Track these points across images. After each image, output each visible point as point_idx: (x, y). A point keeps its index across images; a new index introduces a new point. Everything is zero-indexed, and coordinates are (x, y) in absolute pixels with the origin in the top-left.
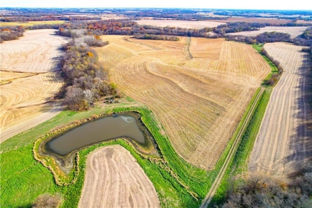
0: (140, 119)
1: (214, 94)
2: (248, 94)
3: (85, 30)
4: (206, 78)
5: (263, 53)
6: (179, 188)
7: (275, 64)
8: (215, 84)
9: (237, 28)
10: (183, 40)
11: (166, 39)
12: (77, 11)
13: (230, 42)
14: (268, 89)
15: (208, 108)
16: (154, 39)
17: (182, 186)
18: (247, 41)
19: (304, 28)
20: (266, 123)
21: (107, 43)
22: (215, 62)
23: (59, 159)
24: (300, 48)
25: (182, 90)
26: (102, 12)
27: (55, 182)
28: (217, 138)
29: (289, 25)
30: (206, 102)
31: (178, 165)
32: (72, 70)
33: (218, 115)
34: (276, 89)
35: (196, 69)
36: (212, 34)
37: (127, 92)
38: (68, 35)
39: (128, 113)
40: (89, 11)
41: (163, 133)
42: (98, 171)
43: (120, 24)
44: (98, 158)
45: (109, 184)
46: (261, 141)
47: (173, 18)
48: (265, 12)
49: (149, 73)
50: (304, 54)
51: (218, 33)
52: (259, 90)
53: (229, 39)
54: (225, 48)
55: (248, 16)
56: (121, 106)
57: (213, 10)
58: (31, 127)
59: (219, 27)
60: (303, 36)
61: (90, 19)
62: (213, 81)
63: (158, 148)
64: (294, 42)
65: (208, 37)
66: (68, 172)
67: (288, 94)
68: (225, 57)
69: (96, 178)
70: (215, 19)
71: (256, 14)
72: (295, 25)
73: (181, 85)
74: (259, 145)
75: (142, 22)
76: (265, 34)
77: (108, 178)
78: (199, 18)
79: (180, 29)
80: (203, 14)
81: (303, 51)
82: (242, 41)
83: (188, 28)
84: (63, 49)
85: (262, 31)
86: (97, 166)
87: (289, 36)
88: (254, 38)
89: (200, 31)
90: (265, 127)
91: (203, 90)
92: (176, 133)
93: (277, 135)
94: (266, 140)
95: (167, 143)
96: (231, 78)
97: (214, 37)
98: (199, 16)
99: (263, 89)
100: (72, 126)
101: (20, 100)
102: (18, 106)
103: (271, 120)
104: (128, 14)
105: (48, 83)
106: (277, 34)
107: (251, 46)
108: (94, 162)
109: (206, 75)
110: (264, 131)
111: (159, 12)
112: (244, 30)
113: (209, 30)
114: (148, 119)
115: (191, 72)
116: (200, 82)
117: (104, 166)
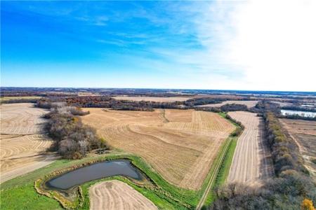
0: (131, 163)
1: (192, 143)
2: (219, 142)
3: (66, 103)
4: (183, 134)
5: (228, 118)
6: (174, 203)
7: (238, 124)
8: (191, 137)
9: (203, 101)
10: (158, 111)
11: (143, 110)
12: (53, 89)
13: (199, 111)
14: (235, 138)
15: (189, 153)
16: (132, 110)
17: (177, 202)
18: (213, 110)
19: (257, 102)
20: (236, 158)
21: (88, 113)
22: (188, 124)
23: (62, 192)
24: (256, 114)
25: (165, 142)
26: (78, 90)
27: (62, 207)
28: (199, 170)
29: (245, 100)
30: (186, 149)
31: (170, 189)
32: (62, 130)
33: (197, 156)
34: (240, 139)
35: (173, 129)
36: (182, 106)
37: (116, 146)
38: (48, 107)
39: (119, 159)
40: (64, 90)
41: (153, 170)
42: (102, 197)
43: (98, 99)
44: (99, 189)
45: (114, 204)
46: (234, 170)
47: (147, 95)
48: (225, 91)
49: (133, 132)
50: (259, 118)
51: (188, 106)
52: (228, 139)
53: (198, 109)
54: (196, 115)
55: (211, 94)
56: (113, 155)
57: (180, 90)
58: (28, 172)
59: (188, 101)
60: (257, 107)
61: (67, 96)
62: (189, 135)
63: (151, 181)
64: (251, 111)
65: (180, 109)
66: (73, 200)
67: (250, 141)
68: (197, 120)
69: (101, 201)
70: (184, 96)
71: (218, 92)
72: (249, 100)
73: (162, 139)
74: (233, 172)
75: (118, 98)
76: (227, 105)
77: (112, 200)
78: (169, 96)
79: (154, 102)
80: (172, 92)
81: (258, 116)
82: (209, 111)
83: (161, 102)
84: (46, 117)
85: (224, 103)
86: (100, 194)
87: (246, 107)
88: (219, 108)
89: (172, 104)
90: (236, 161)
91: (182, 142)
92: (165, 170)
93: (246, 165)
94: (238, 169)
95: (158, 177)
96: (204, 133)
97: (185, 109)
98: (169, 94)
99: (231, 139)
100: (69, 169)
101: (11, 154)
102: (10, 158)
103: (240, 156)
104: (103, 93)
105: (37, 141)
106: (237, 105)
107: (217, 114)
108: (96, 192)
109: (184, 132)
110: (236, 164)
111: (132, 91)
112: (210, 103)
113: (180, 103)
114: (138, 163)
115: (170, 130)
116: (179, 136)
117: (106, 193)
